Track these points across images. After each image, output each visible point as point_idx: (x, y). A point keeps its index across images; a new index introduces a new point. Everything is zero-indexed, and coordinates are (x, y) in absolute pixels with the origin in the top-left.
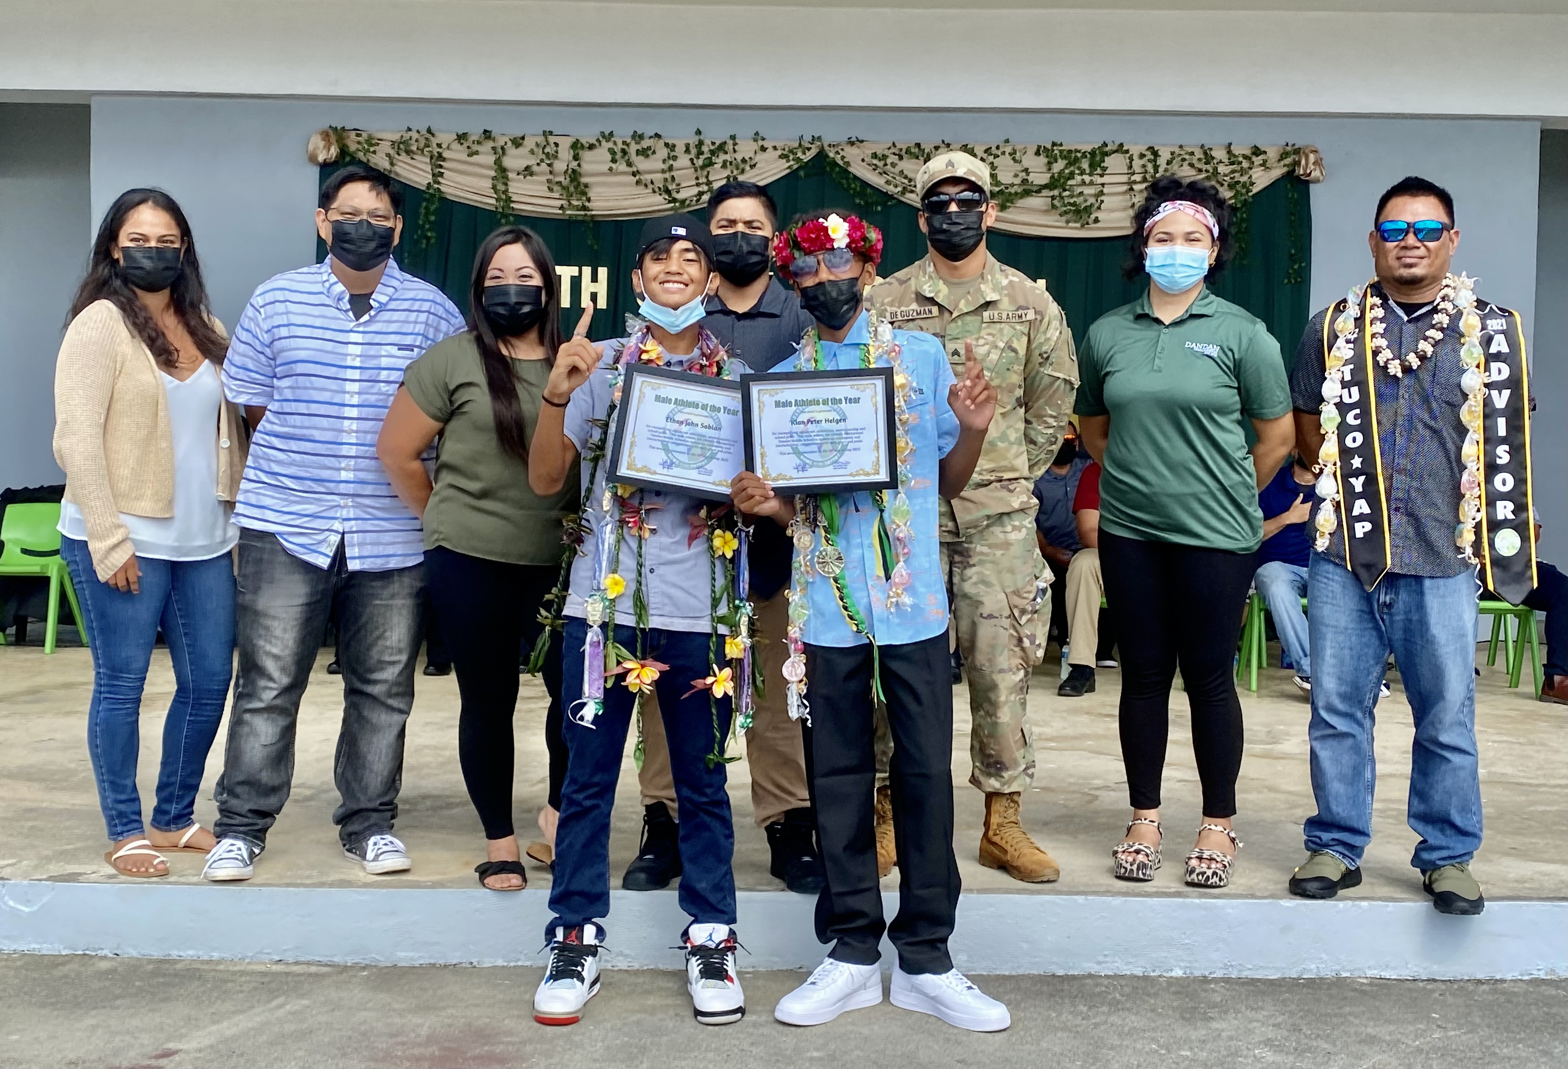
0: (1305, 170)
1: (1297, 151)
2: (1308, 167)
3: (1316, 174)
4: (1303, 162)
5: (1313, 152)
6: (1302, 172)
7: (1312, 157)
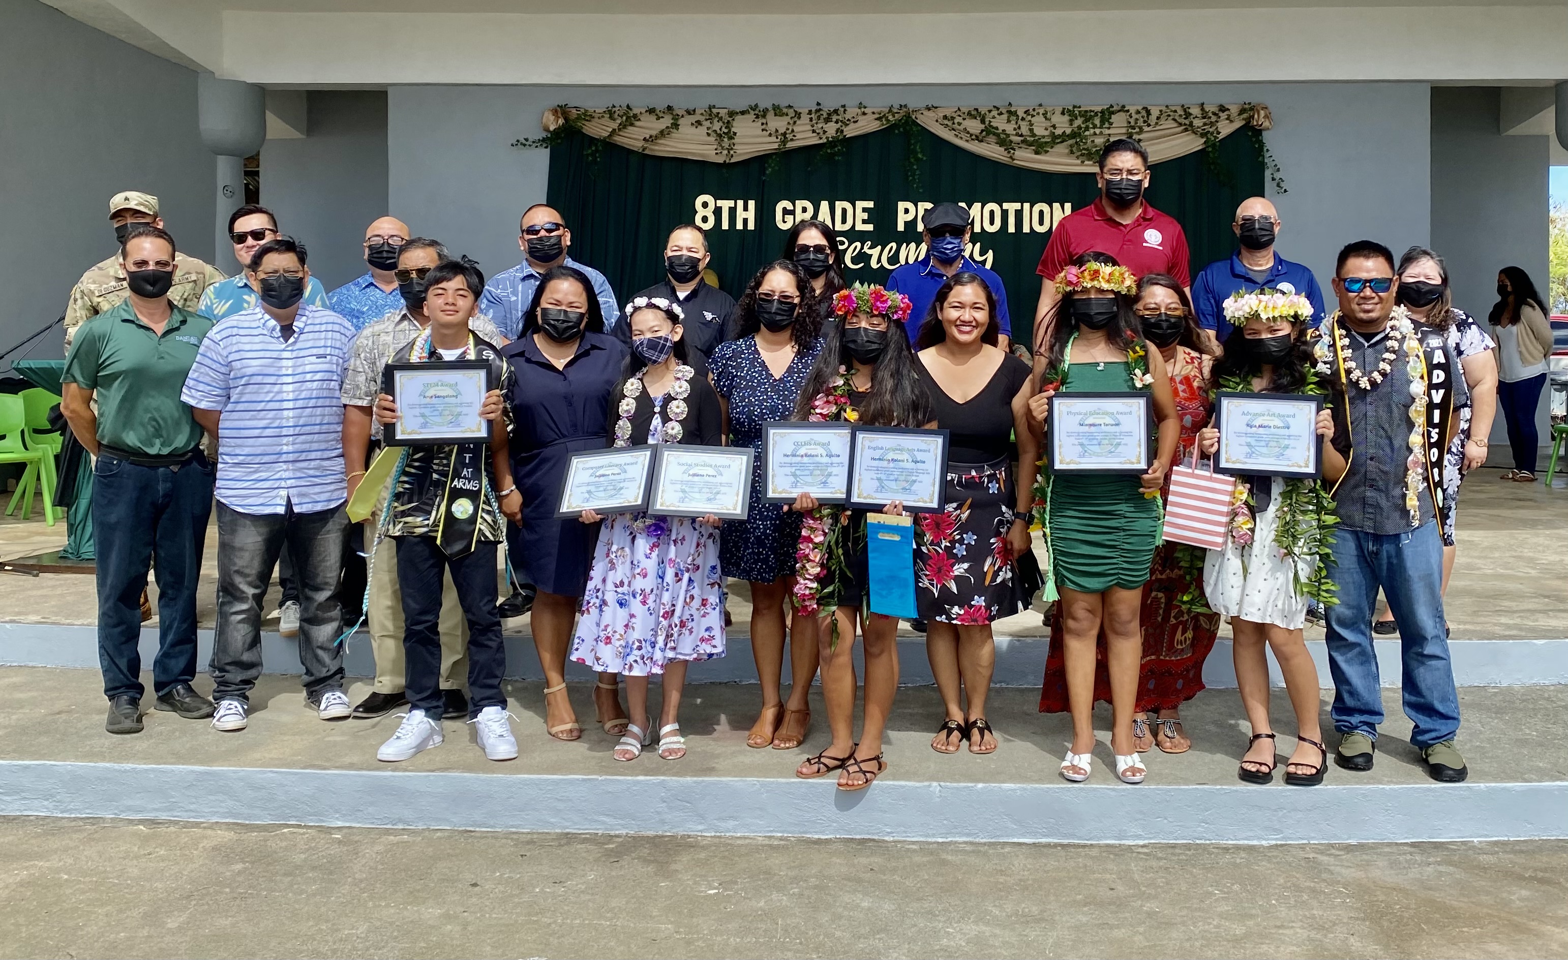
0: (1257, 121)
1: (1252, 109)
2: (1260, 119)
3: (1266, 124)
4: (1256, 116)
5: (1263, 109)
6: (1255, 123)
7: (1262, 113)
